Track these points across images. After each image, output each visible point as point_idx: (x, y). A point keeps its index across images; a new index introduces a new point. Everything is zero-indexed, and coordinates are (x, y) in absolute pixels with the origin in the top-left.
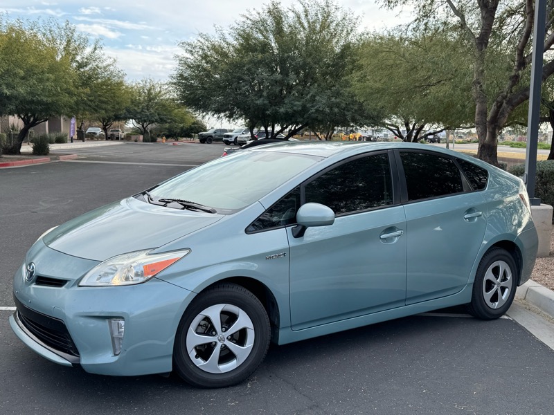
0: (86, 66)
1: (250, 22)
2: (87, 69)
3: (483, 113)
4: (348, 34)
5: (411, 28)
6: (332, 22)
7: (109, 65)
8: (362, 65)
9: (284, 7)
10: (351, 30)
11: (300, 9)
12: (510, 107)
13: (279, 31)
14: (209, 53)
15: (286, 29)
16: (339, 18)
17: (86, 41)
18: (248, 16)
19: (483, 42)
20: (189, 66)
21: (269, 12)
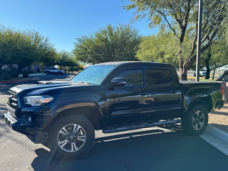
0: (42, 46)
1: (101, 31)
2: (43, 48)
3: (182, 63)
4: (136, 35)
5: (157, 35)
6: (130, 32)
7: (51, 46)
9: (113, 26)
10: (136, 34)
11: (119, 26)
12: (191, 61)
13: (111, 35)
14: (86, 42)
15: (113, 33)
16: (133, 30)
17: (43, 38)
18: (100, 29)
19: (182, 39)
20: (79, 47)
21: (108, 28)
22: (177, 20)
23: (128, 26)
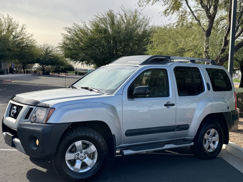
0: (18, 37)
1: (99, 19)
2: (18, 39)
4: (146, 26)
5: (175, 25)
6: (137, 20)
7: (29, 37)
8: (152, 41)
9: (115, 13)
10: (147, 24)
11: (122, 13)
12: (221, 63)
13: (113, 24)
14: (78, 33)
15: (116, 23)
16: (141, 18)
17: (18, 25)
18: (97, 16)
19: (208, 33)
20: (68, 39)
21: (108, 14)
22: (202, 6)
23: (136, 13)
